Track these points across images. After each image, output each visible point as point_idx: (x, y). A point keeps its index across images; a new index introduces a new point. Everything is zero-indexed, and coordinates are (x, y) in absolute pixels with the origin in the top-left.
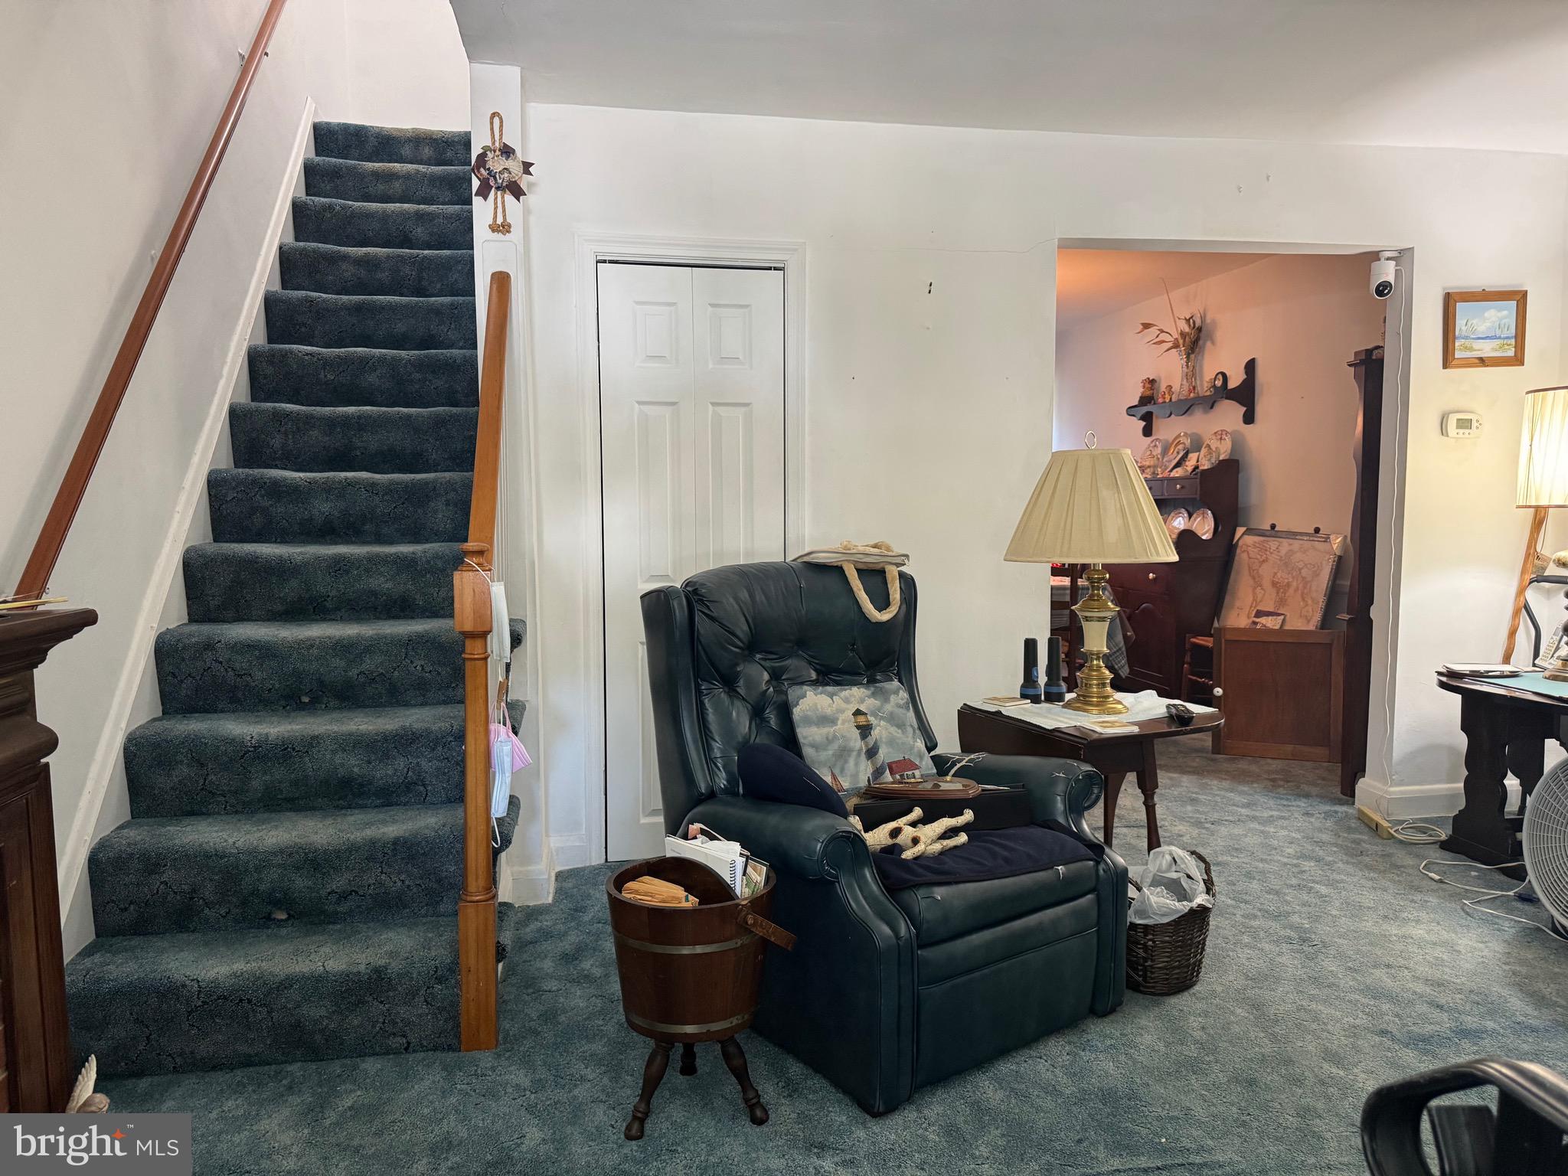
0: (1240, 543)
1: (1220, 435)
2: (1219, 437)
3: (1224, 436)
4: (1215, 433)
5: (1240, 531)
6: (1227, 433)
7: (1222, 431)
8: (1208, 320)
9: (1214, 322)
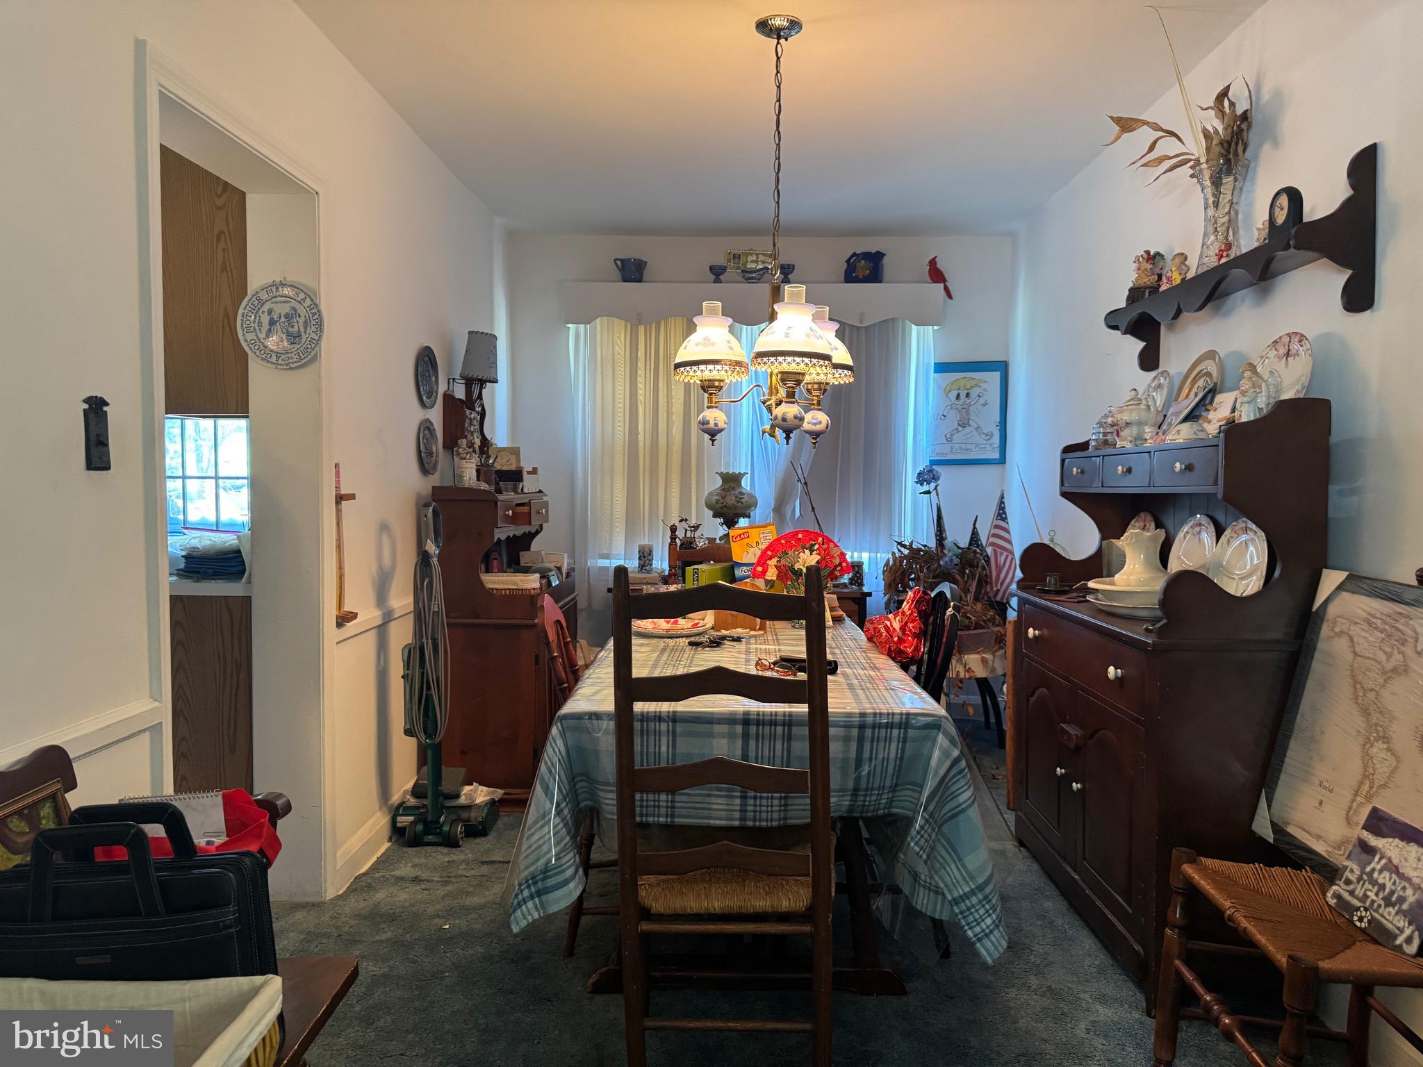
0: (1332, 610)
1: (1286, 346)
2: (1282, 351)
3: (1295, 346)
4: (1275, 342)
5: (1331, 579)
6: (1302, 338)
7: (1288, 334)
8: (1266, 96)
9: (1278, 95)
